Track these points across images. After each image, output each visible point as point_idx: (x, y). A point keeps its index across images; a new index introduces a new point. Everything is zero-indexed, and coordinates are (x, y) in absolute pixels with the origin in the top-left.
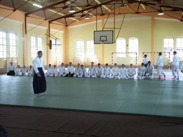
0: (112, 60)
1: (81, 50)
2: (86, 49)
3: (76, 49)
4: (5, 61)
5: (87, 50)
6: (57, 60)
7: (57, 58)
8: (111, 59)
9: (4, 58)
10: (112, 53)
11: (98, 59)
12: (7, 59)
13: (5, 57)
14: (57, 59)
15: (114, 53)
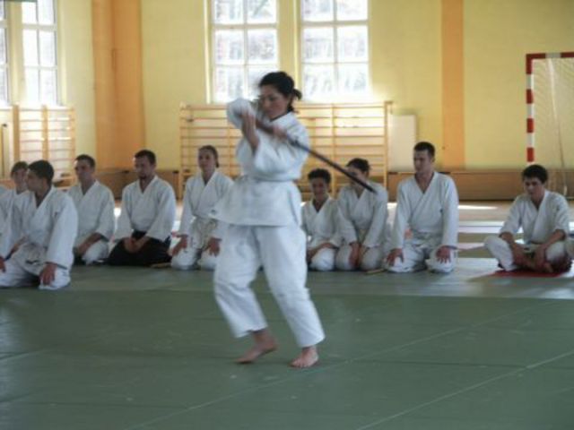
0: (530, 126)
1: (251, 33)
2: (301, 24)
3: (212, 26)
5: (309, 32)
6: (17, 132)
7: (16, 111)
8: (522, 111)
10: (530, 58)
11: (411, 119)
14: (16, 122)
15: (542, 56)
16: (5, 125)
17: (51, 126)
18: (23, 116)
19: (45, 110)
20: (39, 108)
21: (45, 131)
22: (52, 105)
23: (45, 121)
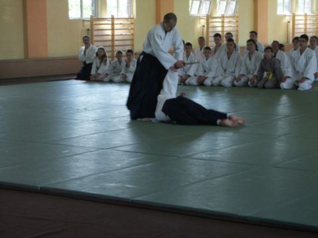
4: (88, 30)
6: (294, 25)
7: (294, 16)
9: (84, 21)
12: (92, 25)
13: (88, 14)
14: (294, 20)
16: (289, 22)
17: (308, 22)
18: (297, 18)
19: (306, 15)
20: (303, 14)
21: (306, 24)
22: (309, 13)
23: (306, 20)
